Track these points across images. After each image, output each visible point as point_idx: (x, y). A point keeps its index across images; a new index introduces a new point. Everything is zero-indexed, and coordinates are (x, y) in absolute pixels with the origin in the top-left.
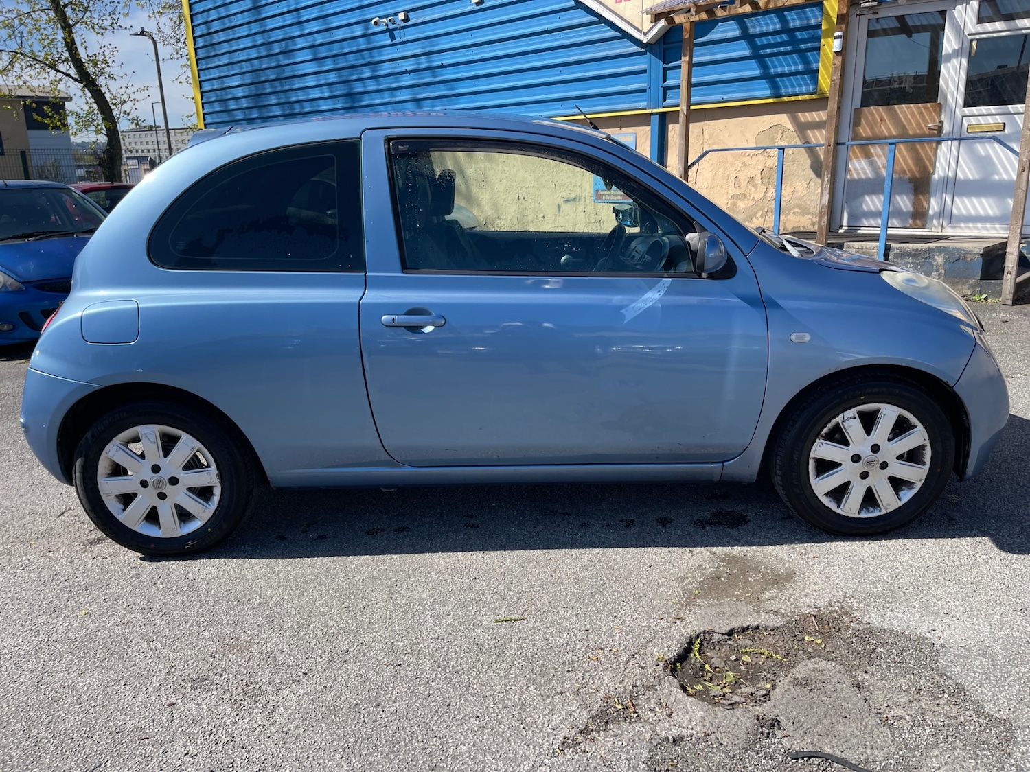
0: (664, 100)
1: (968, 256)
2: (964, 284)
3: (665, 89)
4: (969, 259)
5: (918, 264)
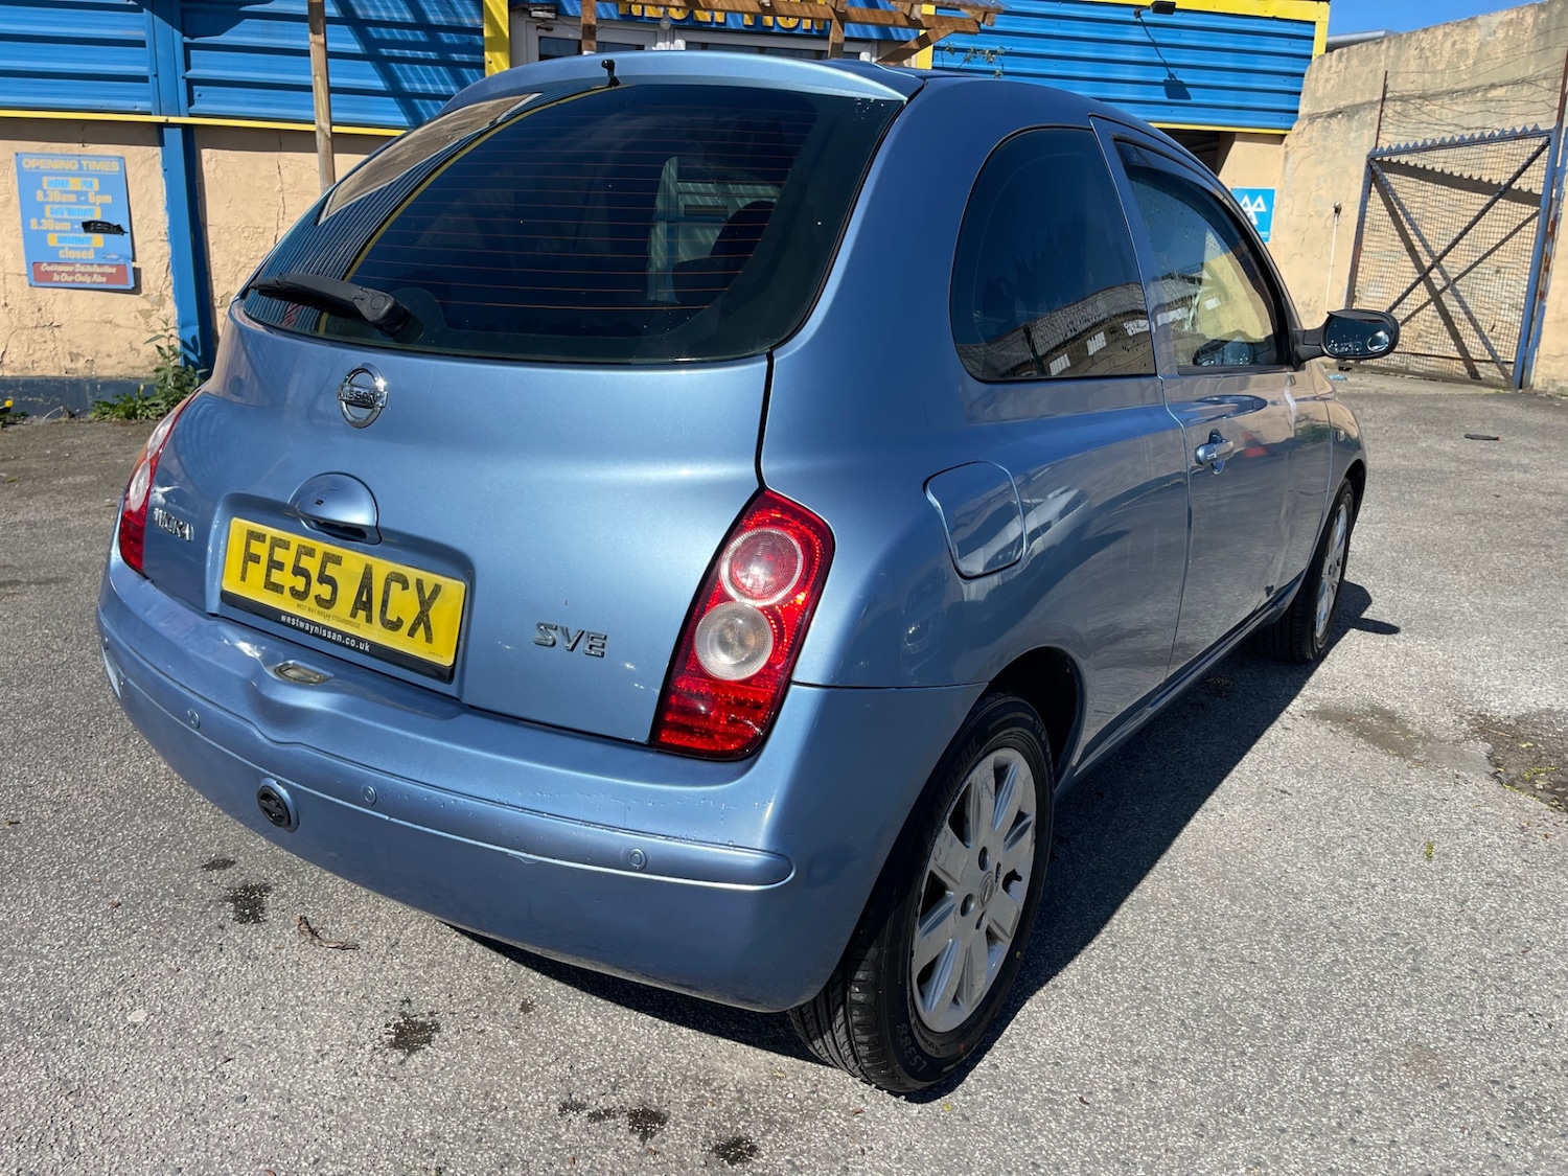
0: (191, 102)
3: (191, 83)
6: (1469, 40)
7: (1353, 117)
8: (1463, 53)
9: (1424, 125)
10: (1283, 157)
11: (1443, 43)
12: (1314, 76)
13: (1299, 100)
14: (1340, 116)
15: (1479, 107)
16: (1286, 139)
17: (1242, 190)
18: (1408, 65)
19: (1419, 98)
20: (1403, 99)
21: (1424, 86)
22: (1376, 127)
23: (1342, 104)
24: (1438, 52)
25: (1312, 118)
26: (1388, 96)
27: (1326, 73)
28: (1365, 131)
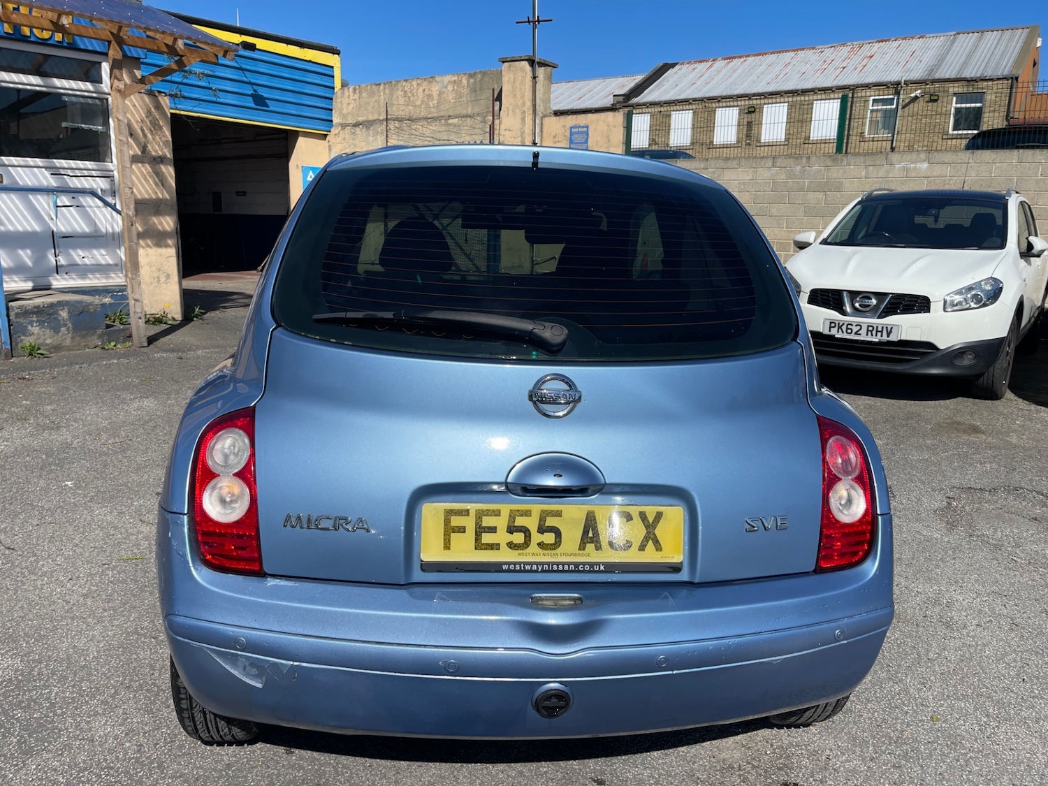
1: (91, 307)
2: (92, 335)
4: (92, 310)
5: (44, 322)
6: (433, 89)
7: (369, 128)
8: (430, 96)
9: (413, 136)
10: (327, 148)
11: (417, 90)
12: (340, 100)
13: (332, 114)
14: (361, 126)
15: (444, 128)
16: (328, 137)
17: (308, 167)
18: (398, 100)
19: (408, 120)
20: (397, 119)
21: (410, 113)
22: (385, 135)
23: (360, 119)
24: (415, 94)
25: (344, 126)
26: (389, 117)
27: (347, 99)
28: (378, 137)
